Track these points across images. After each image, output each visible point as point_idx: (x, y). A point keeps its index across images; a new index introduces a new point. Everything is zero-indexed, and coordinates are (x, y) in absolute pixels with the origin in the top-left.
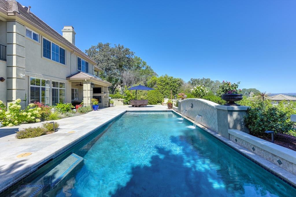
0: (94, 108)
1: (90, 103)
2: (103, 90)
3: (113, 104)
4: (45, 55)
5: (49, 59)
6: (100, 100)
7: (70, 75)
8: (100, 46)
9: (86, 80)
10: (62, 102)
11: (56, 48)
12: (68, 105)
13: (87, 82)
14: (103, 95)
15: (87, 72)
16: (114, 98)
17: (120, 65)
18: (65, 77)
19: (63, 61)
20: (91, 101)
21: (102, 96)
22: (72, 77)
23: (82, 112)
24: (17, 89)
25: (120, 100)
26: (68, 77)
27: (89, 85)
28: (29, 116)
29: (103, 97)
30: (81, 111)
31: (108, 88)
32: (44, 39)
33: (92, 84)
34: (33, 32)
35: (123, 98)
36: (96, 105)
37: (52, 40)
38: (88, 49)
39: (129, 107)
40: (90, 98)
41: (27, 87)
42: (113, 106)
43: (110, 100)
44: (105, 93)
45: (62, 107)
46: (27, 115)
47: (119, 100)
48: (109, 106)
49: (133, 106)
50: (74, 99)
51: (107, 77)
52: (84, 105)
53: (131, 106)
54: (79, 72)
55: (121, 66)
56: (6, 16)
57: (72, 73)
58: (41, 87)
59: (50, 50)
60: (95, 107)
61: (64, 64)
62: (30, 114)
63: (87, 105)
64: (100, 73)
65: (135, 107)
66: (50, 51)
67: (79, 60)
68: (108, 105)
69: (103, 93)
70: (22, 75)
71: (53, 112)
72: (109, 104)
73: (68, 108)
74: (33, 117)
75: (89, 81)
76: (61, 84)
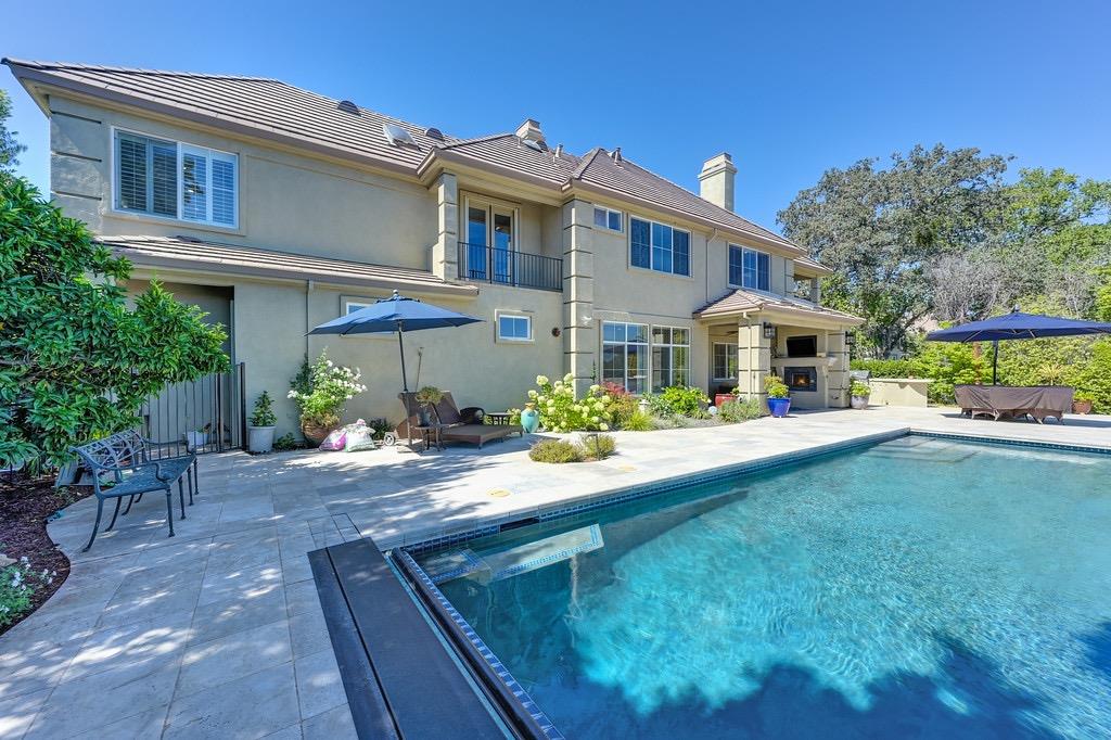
0: (773, 407)
1: (757, 391)
2: (823, 343)
3: (865, 397)
4: (635, 262)
5: (647, 270)
6: (812, 381)
7: (706, 304)
8: (830, 184)
9: (745, 316)
10: (681, 382)
11: (663, 234)
12: (697, 392)
13: (751, 320)
14: (822, 363)
15: (764, 285)
16: (883, 375)
17: (923, 232)
18: (688, 313)
19: (682, 267)
20: (763, 382)
21: (820, 368)
22: (709, 310)
23: (727, 418)
24: (578, 353)
25: (907, 383)
26: (697, 313)
27: (756, 330)
28: (585, 415)
29: (823, 372)
30: (724, 415)
31: (843, 336)
32: (633, 220)
33: (768, 327)
34: (609, 210)
35: (932, 376)
36: (778, 397)
37: (651, 217)
38: (785, 207)
39: (947, 416)
40: (757, 373)
41: (596, 344)
42: (867, 407)
43: (852, 380)
44: (830, 354)
45: (675, 398)
46: (581, 412)
47: (902, 385)
48: (850, 407)
49: (968, 413)
50: (724, 376)
51: (858, 291)
52: (741, 396)
53: (958, 411)
54: (734, 291)
55: (926, 240)
56: (560, 194)
57: (712, 296)
58: (627, 343)
59: (649, 244)
60: (778, 404)
61: (687, 274)
62: (586, 409)
63: (748, 397)
64: (823, 283)
65: (981, 417)
66: (649, 248)
67: (735, 254)
68: (843, 402)
69: (824, 355)
70: (586, 319)
71: (642, 408)
72: (849, 395)
73: (690, 401)
74: (595, 419)
75: (757, 316)
76: (676, 332)
